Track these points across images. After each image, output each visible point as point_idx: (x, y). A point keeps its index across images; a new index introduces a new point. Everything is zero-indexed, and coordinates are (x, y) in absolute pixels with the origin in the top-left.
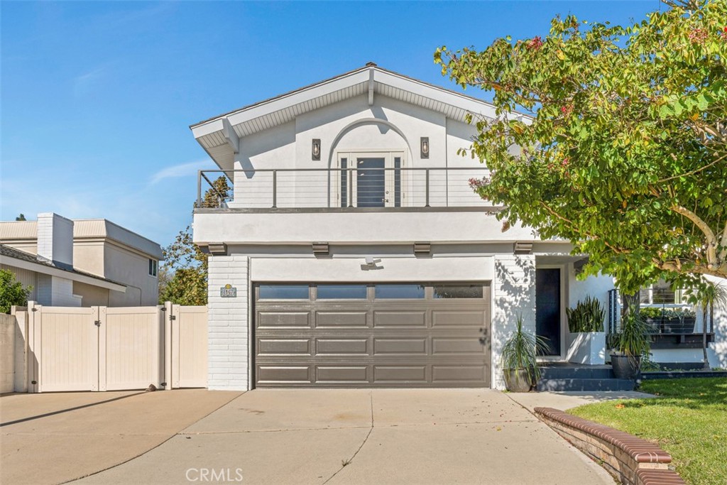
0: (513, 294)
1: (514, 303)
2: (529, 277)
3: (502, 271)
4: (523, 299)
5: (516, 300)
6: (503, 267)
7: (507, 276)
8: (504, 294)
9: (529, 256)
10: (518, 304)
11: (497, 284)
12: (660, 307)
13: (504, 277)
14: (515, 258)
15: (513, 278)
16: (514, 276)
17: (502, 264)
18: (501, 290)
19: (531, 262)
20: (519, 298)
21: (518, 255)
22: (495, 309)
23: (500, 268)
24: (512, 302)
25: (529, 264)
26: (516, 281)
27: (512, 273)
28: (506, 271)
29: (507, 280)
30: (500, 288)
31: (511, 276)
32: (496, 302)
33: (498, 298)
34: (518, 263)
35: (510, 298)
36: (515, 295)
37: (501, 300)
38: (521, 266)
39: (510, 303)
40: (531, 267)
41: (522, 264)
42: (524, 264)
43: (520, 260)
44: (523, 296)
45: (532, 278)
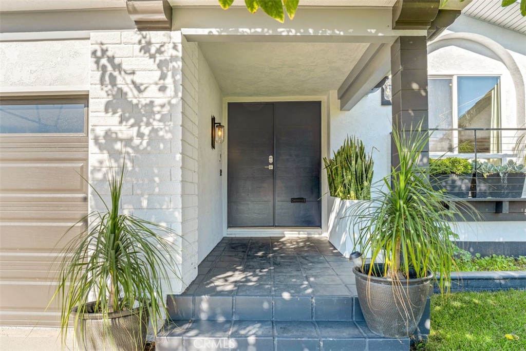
0: (132, 121)
1: (137, 141)
2: (169, 81)
3: (110, 68)
4: (154, 131)
5: (140, 135)
6: (111, 59)
7: (119, 80)
8: (111, 122)
9: (172, 33)
10: (145, 143)
11: (99, 98)
12: (470, 158)
13: (113, 79)
14: (139, 37)
15: (133, 82)
16: (138, 79)
17: (109, 54)
18: (106, 111)
19: (175, 47)
20: (146, 130)
21: (144, 33)
22: (95, 156)
23: (104, 61)
24: (131, 139)
25: (169, 52)
26: (140, 91)
27: (133, 73)
28: (118, 67)
29: (120, 90)
30: (102, 107)
31: (129, 78)
32: (96, 139)
33: (100, 132)
34: (145, 48)
35: (126, 131)
36: (137, 124)
37: (107, 134)
38: (152, 56)
39: (128, 142)
40: (173, 58)
41: (153, 50)
42: (159, 51)
43: (149, 43)
44: (156, 124)
45: (175, 82)
